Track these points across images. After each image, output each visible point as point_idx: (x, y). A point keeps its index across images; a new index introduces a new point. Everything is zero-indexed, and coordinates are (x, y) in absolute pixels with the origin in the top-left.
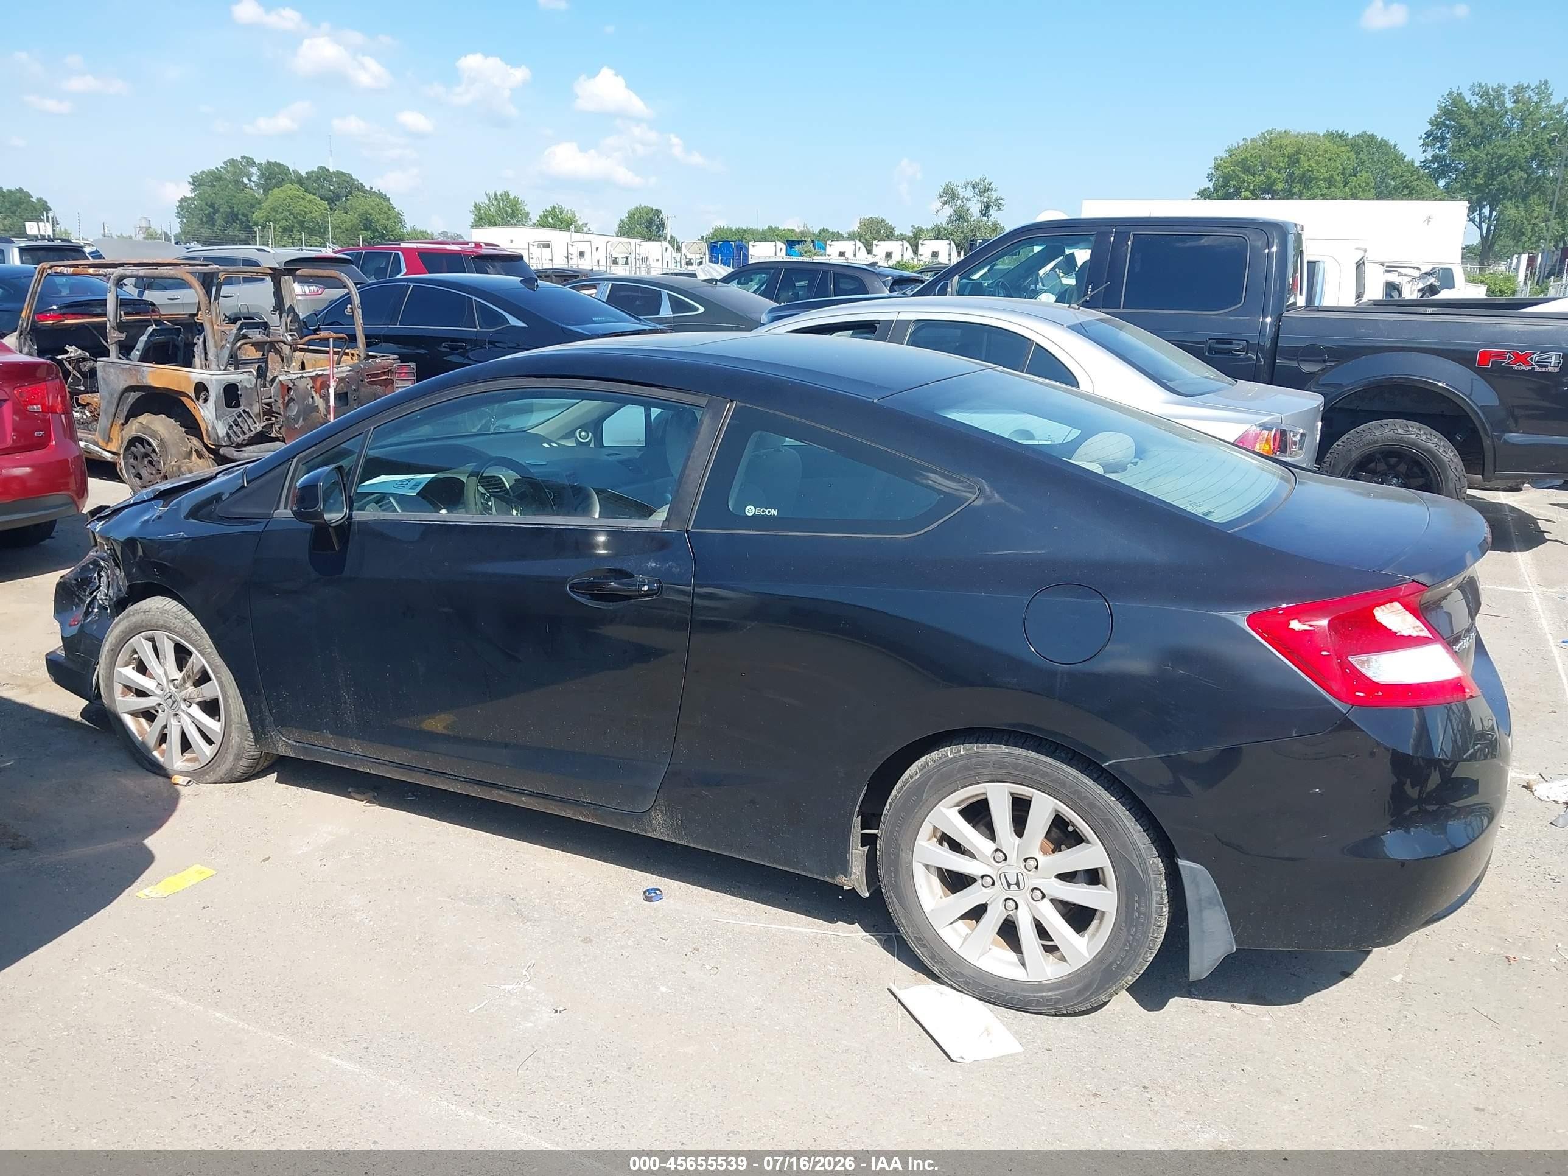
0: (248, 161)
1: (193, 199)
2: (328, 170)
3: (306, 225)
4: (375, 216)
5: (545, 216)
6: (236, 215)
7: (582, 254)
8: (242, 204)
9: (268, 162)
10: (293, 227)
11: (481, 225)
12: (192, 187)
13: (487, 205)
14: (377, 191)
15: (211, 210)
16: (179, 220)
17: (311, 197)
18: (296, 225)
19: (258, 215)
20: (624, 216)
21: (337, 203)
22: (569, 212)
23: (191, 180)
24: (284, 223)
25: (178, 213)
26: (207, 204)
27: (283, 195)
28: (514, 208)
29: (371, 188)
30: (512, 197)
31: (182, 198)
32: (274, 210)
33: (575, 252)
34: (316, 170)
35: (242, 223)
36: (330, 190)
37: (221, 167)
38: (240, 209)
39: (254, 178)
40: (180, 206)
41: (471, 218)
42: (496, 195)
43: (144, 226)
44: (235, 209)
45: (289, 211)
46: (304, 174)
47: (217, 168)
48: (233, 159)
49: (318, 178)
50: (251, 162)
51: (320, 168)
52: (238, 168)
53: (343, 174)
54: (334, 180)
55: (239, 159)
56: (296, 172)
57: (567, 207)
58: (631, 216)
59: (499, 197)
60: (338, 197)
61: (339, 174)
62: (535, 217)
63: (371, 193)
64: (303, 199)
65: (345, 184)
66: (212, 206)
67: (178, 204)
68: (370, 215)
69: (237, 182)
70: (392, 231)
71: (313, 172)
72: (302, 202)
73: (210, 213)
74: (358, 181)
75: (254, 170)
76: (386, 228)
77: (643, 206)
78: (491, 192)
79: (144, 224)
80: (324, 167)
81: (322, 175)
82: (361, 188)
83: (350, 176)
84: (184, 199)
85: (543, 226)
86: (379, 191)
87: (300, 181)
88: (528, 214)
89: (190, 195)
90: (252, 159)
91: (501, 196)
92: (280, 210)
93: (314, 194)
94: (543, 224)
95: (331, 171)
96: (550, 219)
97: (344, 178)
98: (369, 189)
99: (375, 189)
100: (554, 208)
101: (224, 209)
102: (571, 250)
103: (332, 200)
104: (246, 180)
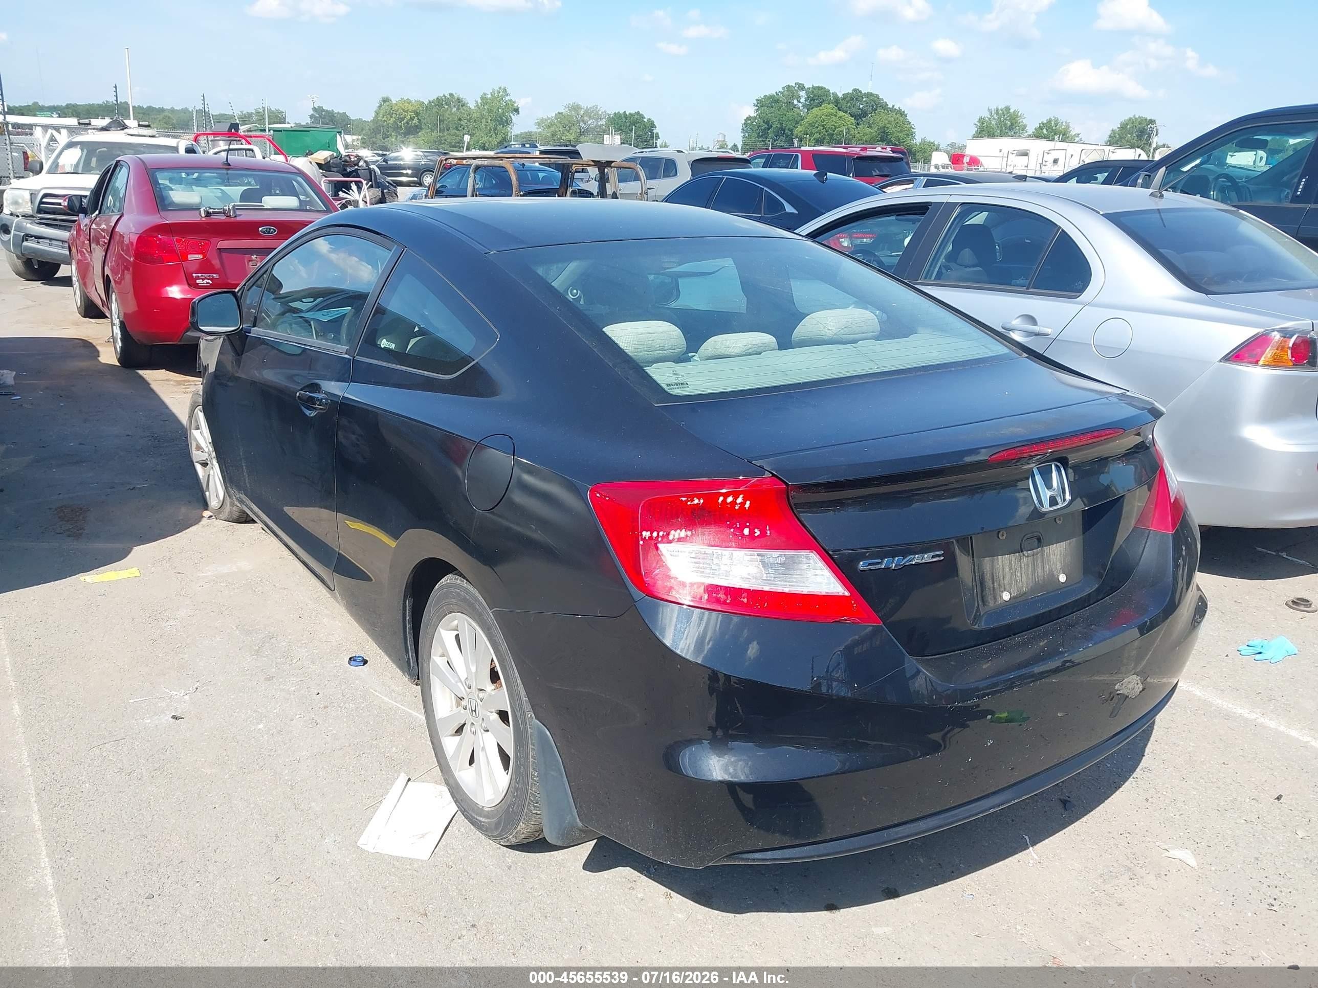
0: (799, 86)
1: (755, 118)
2: (860, 92)
3: (835, 137)
4: (892, 129)
5: (1041, 128)
6: (784, 130)
7: (1056, 161)
8: (790, 121)
9: (813, 86)
10: (824, 139)
11: (981, 137)
12: (756, 108)
13: (989, 119)
14: (898, 108)
15: (766, 126)
16: (742, 134)
17: (841, 113)
18: (827, 137)
19: (799, 130)
20: (1116, 126)
21: (864, 119)
22: (1064, 124)
23: (756, 103)
24: (817, 136)
25: (743, 129)
26: (764, 122)
27: (820, 113)
28: (1013, 121)
29: (893, 106)
30: (1012, 111)
31: (747, 118)
32: (811, 125)
33: (1050, 158)
34: (851, 92)
35: (787, 136)
36: (860, 109)
37: (779, 92)
38: (787, 125)
39: (802, 100)
40: (744, 124)
41: (974, 130)
42: (997, 110)
43: (720, 139)
44: (784, 125)
45: (823, 126)
46: (840, 95)
47: (776, 93)
48: (789, 86)
49: (852, 99)
50: (801, 87)
51: (855, 90)
52: (791, 91)
53: (872, 94)
54: (864, 99)
55: (794, 85)
56: (835, 94)
57: (1062, 119)
58: (1123, 127)
59: (1000, 112)
60: (865, 114)
61: (869, 95)
62: (1031, 130)
63: (893, 110)
64: (836, 116)
65: (873, 103)
66: (767, 123)
67: (743, 122)
68: (888, 128)
69: (789, 103)
70: (904, 142)
71: (848, 94)
72: (834, 118)
73: (765, 129)
74: (883, 100)
75: (803, 93)
76: (899, 140)
77: (1137, 117)
78: (993, 108)
79: (721, 139)
80: (858, 89)
81: (855, 96)
82: (884, 107)
83: (877, 96)
84: (749, 118)
85: (1037, 137)
86: (899, 108)
87: (837, 102)
88: (1025, 126)
89: (753, 114)
90: (803, 85)
91: (1002, 110)
92: (816, 125)
93: (846, 112)
94: (1038, 135)
95: (863, 92)
96: (1045, 131)
97: (872, 98)
98: (891, 107)
99: (897, 107)
100: (1050, 121)
101: (776, 125)
102: (1046, 157)
103: (859, 117)
104: (795, 102)
